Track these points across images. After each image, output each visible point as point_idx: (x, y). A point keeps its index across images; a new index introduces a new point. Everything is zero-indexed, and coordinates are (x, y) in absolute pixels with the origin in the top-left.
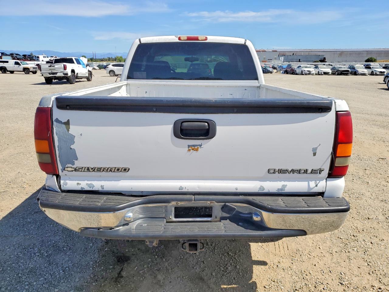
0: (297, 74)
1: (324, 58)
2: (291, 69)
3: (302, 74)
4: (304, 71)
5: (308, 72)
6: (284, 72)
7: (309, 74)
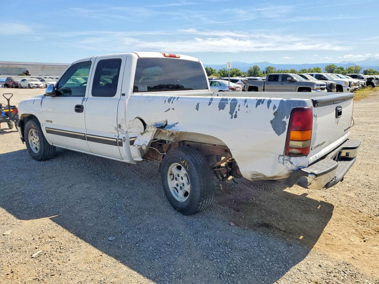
0: (22, 88)
1: (27, 71)
2: (12, 82)
3: (29, 87)
4: (32, 84)
5: (37, 86)
6: (3, 86)
7: (37, 87)
